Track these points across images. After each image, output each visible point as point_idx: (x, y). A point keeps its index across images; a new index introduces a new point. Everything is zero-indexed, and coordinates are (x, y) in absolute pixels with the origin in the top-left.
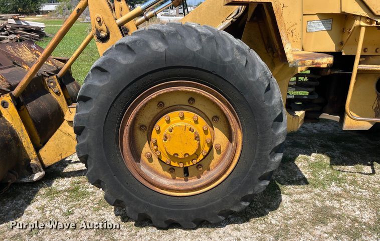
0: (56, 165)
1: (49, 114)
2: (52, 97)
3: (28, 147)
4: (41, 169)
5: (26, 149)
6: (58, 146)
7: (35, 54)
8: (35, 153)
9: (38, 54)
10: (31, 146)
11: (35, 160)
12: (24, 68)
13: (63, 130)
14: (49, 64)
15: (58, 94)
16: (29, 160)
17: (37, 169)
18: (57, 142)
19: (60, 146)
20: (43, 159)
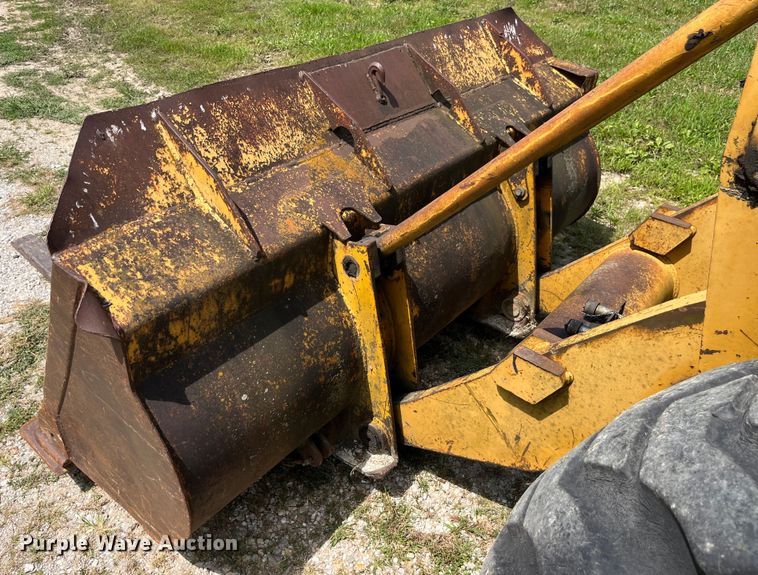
0: (429, 456)
1: (475, 264)
2: (502, 208)
3: (376, 386)
4: (392, 448)
5: (372, 388)
6: (451, 420)
7: (507, 57)
8: (388, 409)
9: (513, 59)
10: (385, 388)
11: (385, 421)
12: (455, 116)
13: (476, 393)
14: (533, 92)
15: (521, 200)
16: (370, 416)
17: (381, 447)
18: (451, 410)
19: (454, 422)
20: (404, 425)
